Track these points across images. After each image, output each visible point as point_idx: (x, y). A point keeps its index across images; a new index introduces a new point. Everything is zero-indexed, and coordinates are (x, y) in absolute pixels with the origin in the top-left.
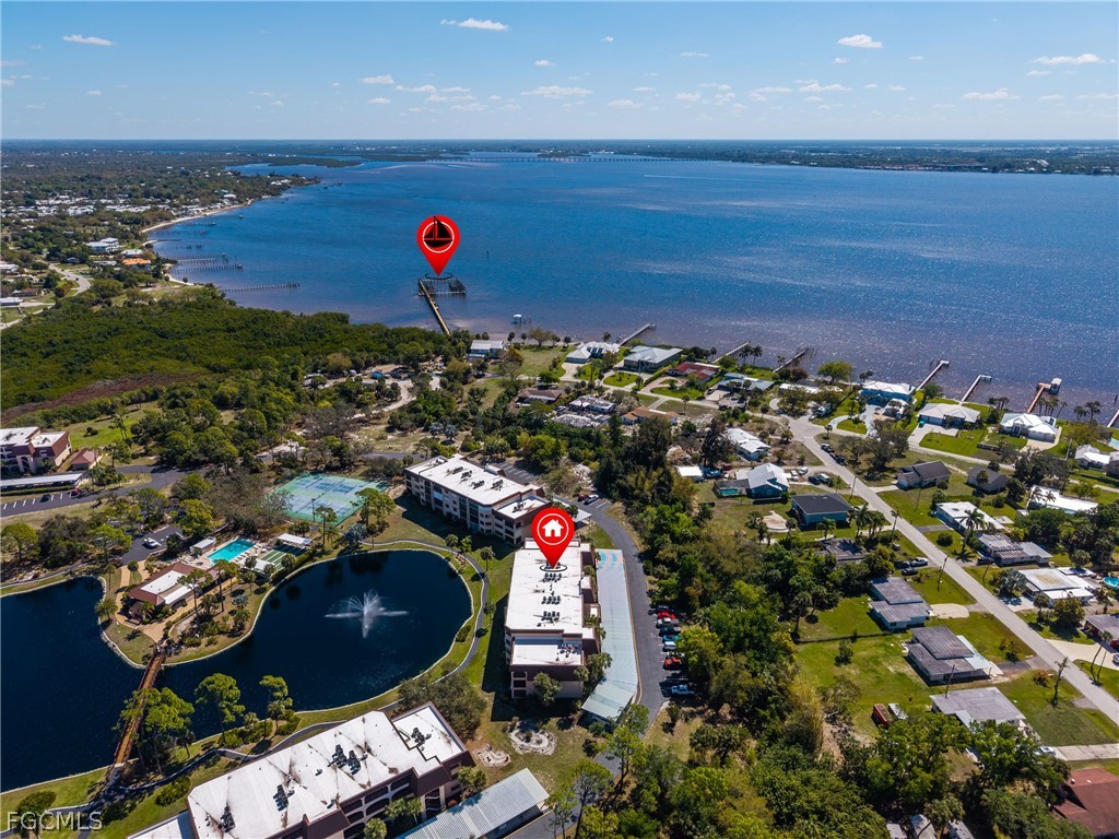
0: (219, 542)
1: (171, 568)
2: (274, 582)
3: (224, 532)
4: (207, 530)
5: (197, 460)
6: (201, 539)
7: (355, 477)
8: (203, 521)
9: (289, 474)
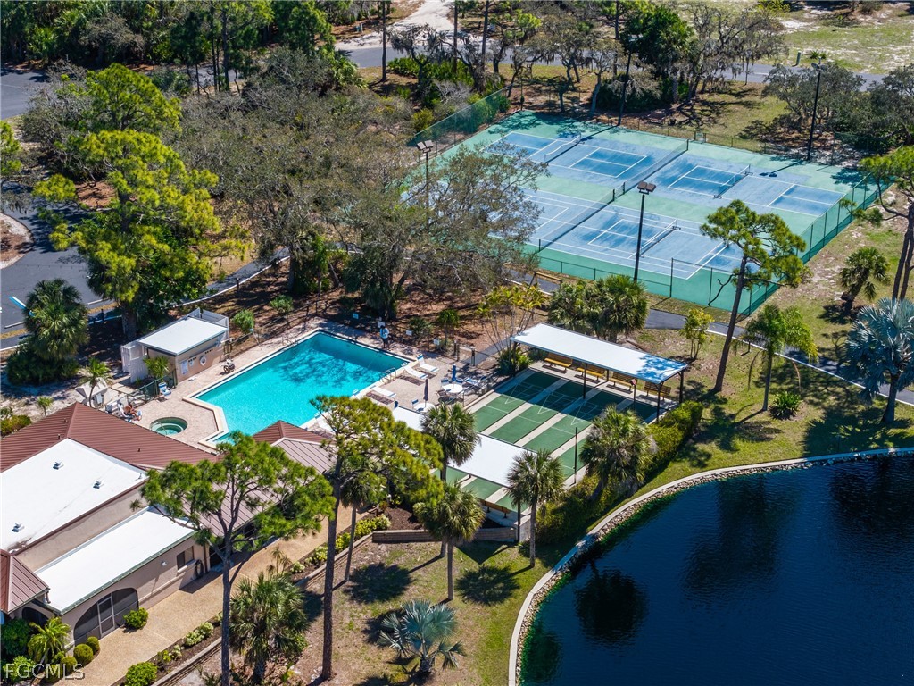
0: (240, 337)
1: (54, 430)
2: (547, 545)
3: (251, 296)
4: (194, 279)
5: (105, 40)
6: (161, 319)
7: (728, 142)
8: (181, 234)
9: (462, 109)
